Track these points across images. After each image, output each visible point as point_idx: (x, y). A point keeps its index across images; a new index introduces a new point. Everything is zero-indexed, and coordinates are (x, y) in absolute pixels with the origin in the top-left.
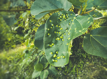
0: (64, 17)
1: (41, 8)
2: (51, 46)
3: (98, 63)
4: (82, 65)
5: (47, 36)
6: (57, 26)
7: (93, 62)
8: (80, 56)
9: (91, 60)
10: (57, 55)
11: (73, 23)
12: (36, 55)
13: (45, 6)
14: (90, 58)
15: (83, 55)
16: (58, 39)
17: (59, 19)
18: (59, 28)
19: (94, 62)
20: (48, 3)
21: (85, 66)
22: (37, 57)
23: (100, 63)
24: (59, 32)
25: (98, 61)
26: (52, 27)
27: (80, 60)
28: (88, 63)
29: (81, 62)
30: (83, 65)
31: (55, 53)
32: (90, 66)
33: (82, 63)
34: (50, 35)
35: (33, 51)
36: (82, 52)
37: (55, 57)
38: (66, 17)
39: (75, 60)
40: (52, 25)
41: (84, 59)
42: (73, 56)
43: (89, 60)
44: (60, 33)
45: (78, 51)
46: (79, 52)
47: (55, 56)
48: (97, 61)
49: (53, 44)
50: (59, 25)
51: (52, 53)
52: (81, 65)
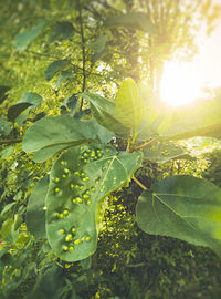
0: (93, 154)
1: (47, 137)
2: (62, 215)
3: (209, 279)
4: (167, 290)
5: (55, 193)
6: (77, 173)
7: (196, 279)
8: (160, 261)
9: (190, 271)
10: (73, 235)
11: (111, 168)
12: (32, 266)
13: (55, 134)
14: (187, 268)
15: (166, 257)
16: (79, 200)
17: (82, 160)
18: (82, 178)
19: (198, 277)
20: (64, 127)
21: (175, 293)
22: (33, 271)
23: (214, 279)
24: (80, 185)
25: (210, 276)
26: (66, 174)
27: (161, 273)
28: (182, 282)
29: (165, 280)
30: (171, 289)
31: (70, 232)
32: (188, 291)
33: (167, 285)
34: (61, 193)
35: (25, 256)
36: (163, 250)
37: (70, 242)
38: (96, 155)
39: (146, 275)
40: (67, 171)
41: (172, 270)
42: (141, 264)
43: (185, 274)
44: (83, 189)
45: (153, 249)
46: (156, 250)
47: (68, 237)
48: (207, 274)
49: (65, 212)
50: (82, 172)
51: (62, 231)
52: (164, 292)
